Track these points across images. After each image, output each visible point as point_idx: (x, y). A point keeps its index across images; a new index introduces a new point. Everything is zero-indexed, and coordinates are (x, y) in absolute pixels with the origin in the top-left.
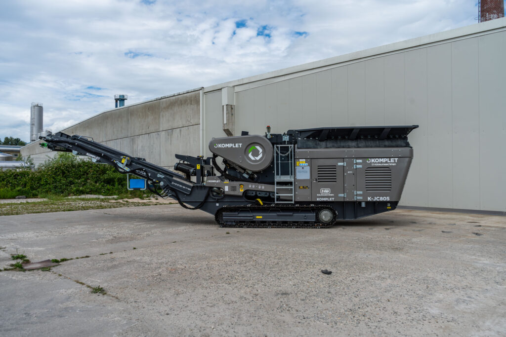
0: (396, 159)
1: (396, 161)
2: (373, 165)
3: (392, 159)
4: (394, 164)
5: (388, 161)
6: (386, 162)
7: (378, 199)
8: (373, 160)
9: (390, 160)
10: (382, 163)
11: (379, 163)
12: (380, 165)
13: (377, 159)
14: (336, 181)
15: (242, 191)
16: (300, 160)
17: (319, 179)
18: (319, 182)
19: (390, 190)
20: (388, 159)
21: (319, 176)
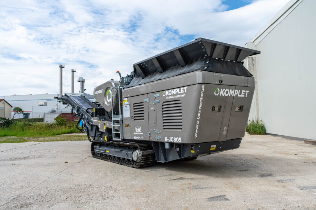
0: (185, 88)
1: (185, 92)
2: (167, 98)
3: (182, 88)
4: (183, 95)
5: (179, 93)
6: (177, 94)
7: (173, 139)
8: (167, 93)
9: (180, 91)
10: (174, 95)
11: (172, 95)
12: (172, 97)
13: (170, 91)
14: (143, 119)
15: (105, 128)
16: (125, 99)
17: (135, 117)
18: (135, 120)
19: (181, 129)
20: (179, 89)
21: (134, 114)
